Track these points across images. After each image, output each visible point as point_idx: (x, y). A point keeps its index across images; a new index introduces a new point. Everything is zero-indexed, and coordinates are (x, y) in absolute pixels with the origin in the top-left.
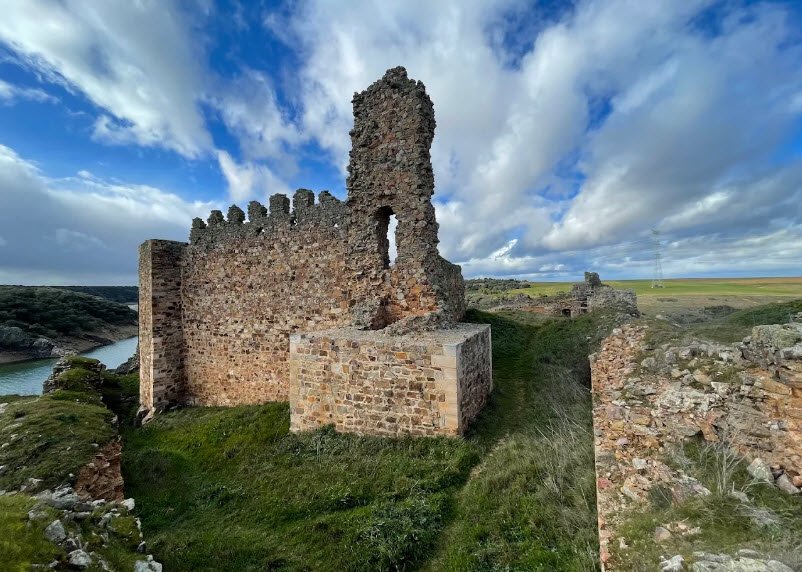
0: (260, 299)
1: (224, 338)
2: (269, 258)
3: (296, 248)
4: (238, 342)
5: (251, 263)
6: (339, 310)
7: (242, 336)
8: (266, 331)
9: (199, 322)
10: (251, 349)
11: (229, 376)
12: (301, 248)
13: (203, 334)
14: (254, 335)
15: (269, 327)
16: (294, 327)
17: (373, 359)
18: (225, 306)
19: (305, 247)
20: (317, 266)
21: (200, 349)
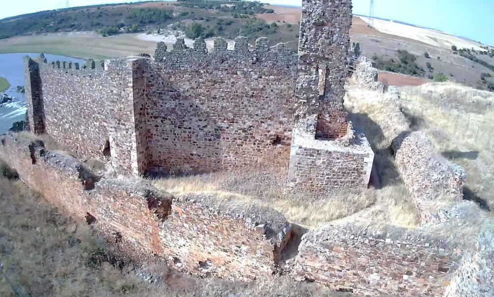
0: (222, 107)
1: (188, 130)
2: (232, 80)
3: (256, 76)
4: (201, 133)
5: (215, 82)
6: (286, 119)
7: (205, 129)
8: (227, 128)
9: (163, 118)
10: (212, 138)
11: (192, 155)
12: (261, 77)
13: (168, 126)
14: (216, 130)
15: (230, 125)
16: (250, 127)
17: (338, 159)
18: (189, 109)
19: (263, 77)
20: (272, 91)
21: (165, 136)
